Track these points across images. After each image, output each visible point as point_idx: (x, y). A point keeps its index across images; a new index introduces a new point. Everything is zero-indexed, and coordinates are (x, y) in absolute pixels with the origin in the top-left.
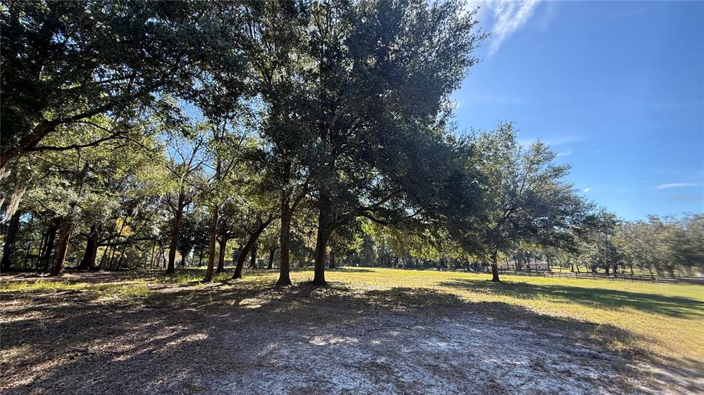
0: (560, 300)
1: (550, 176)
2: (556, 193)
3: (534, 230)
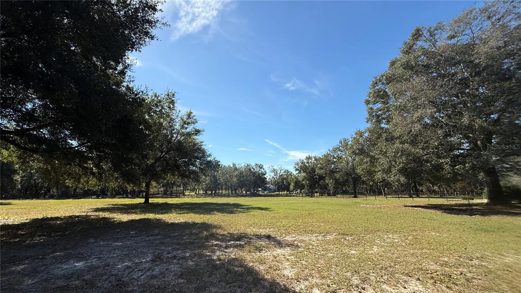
0: (183, 212)
1: (193, 134)
2: (195, 145)
3: (178, 167)
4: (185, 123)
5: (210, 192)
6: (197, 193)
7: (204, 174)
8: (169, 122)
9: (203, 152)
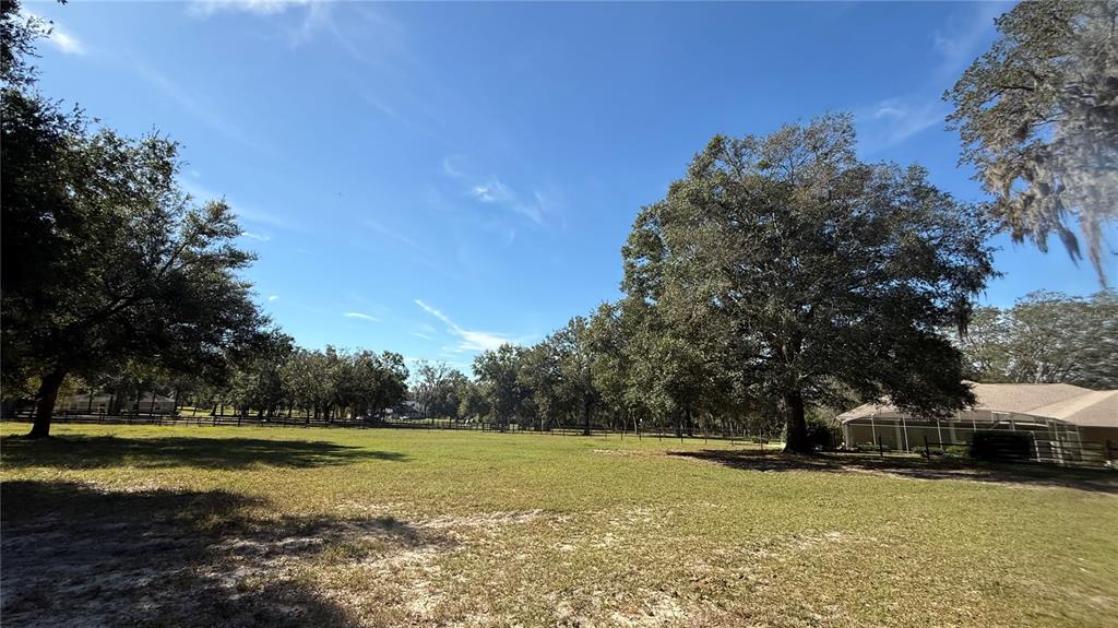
0: (162, 462)
1: (223, 262)
2: (224, 289)
3: (162, 341)
4: (201, 230)
5: (256, 413)
6: (218, 413)
7: (242, 368)
8: (152, 221)
9: (249, 310)
